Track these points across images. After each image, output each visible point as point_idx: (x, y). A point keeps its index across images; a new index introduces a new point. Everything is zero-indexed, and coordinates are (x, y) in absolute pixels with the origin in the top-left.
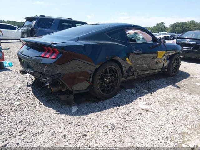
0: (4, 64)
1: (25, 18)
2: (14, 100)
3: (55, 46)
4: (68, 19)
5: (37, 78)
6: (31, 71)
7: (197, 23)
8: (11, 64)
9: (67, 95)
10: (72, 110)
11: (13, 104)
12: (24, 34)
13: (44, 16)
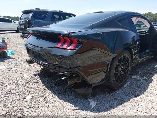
0: (7, 53)
1: (22, 12)
2: (25, 93)
3: (74, 35)
4: (59, 11)
5: (45, 68)
6: (45, 63)
7: (153, 14)
8: (12, 53)
9: (85, 89)
10: (90, 104)
11: (25, 98)
12: (22, 26)
13: (39, 9)
